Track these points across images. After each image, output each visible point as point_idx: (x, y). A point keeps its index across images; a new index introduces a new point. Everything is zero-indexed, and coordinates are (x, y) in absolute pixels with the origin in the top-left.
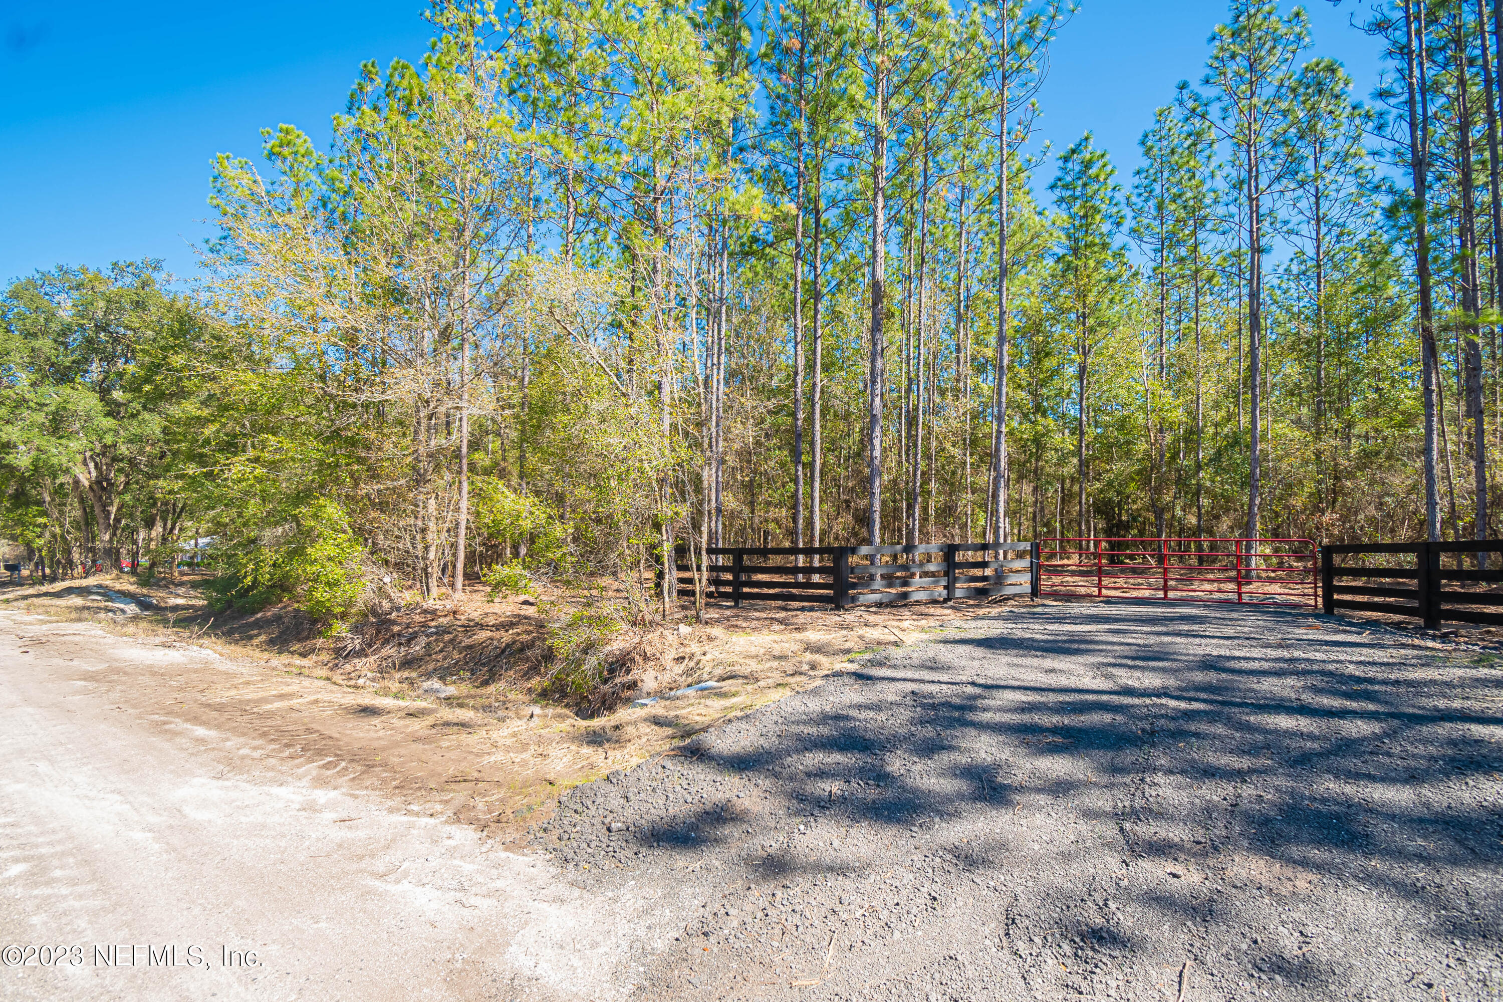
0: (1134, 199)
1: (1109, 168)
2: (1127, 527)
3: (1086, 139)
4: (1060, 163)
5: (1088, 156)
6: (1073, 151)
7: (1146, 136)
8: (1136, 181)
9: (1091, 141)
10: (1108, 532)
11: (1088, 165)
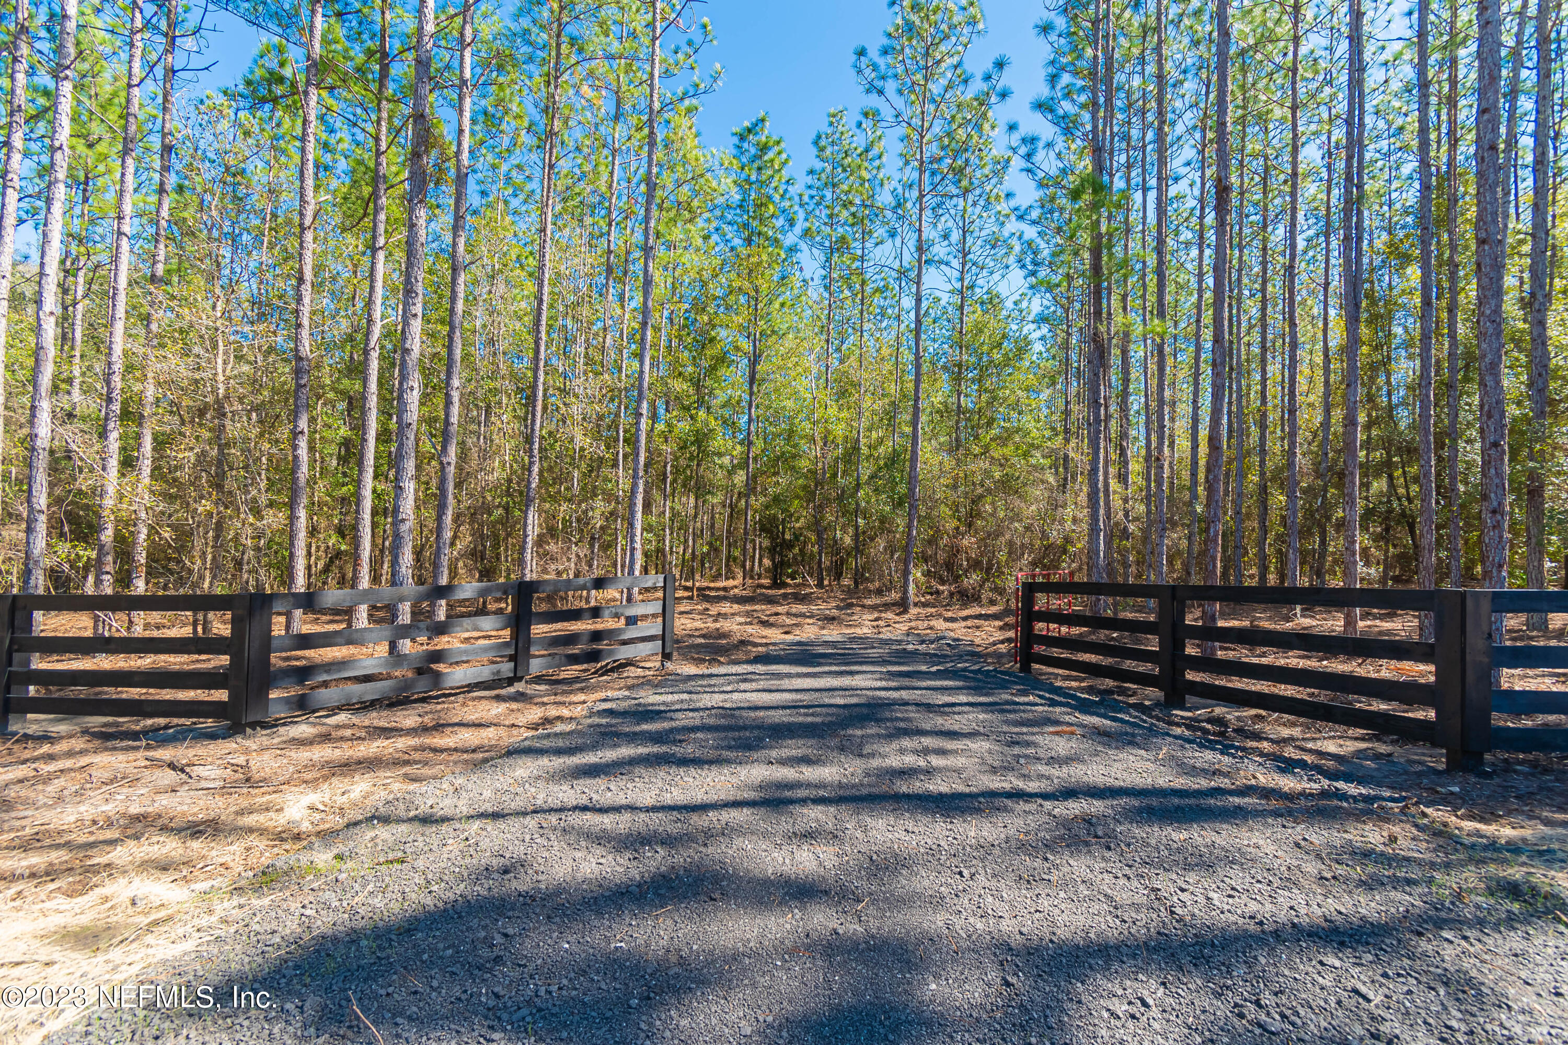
0: (806, 198)
1: (784, 156)
2: (790, 545)
3: (763, 120)
4: (736, 140)
5: (764, 139)
6: (749, 131)
7: (819, 137)
8: (809, 180)
9: (767, 124)
10: (772, 551)
11: (764, 148)
